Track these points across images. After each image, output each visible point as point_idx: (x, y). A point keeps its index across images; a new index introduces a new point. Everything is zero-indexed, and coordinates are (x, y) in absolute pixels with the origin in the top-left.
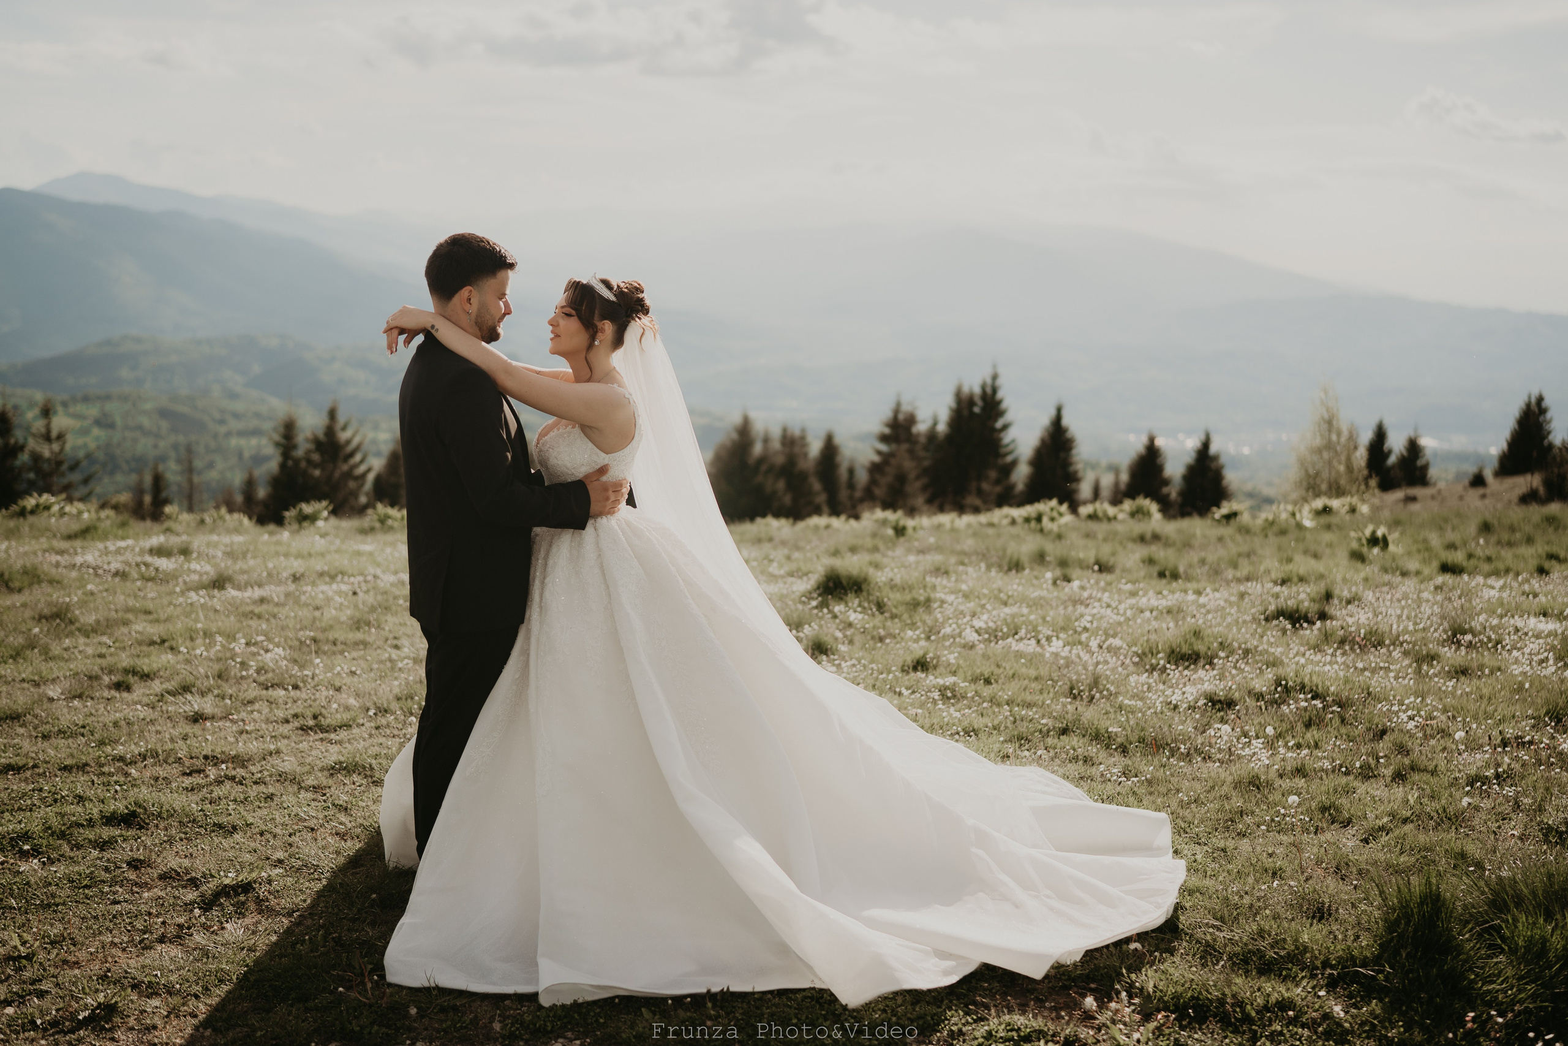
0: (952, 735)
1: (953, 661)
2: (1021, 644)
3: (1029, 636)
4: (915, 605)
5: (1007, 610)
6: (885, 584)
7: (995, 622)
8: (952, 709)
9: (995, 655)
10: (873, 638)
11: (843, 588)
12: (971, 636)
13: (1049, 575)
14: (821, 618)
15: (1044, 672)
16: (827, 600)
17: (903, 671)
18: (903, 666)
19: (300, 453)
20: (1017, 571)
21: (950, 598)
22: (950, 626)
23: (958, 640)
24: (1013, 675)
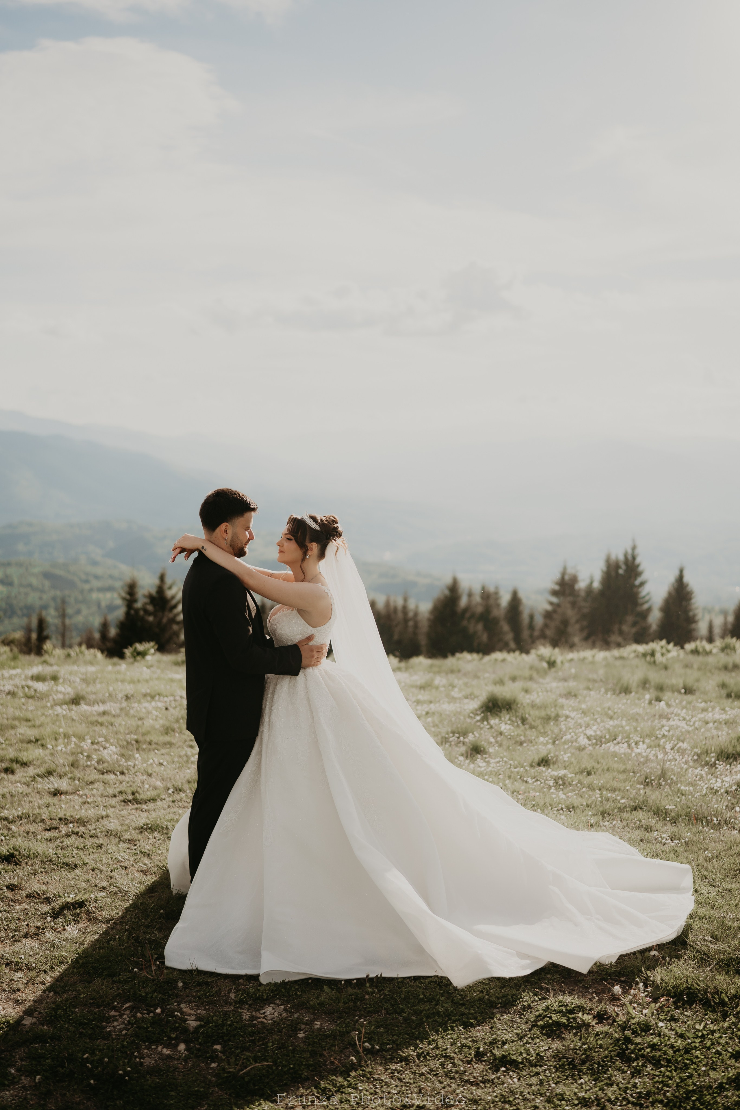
0: (558, 810)
1: (566, 759)
2: (617, 747)
3: (623, 741)
4: (547, 719)
5: (611, 723)
6: (528, 704)
7: (601, 731)
8: (561, 793)
9: (597, 755)
10: (516, 742)
11: (499, 707)
12: (583, 741)
13: (647, 697)
14: (481, 729)
15: (629, 767)
16: (487, 715)
17: (531, 766)
18: (533, 762)
19: (139, 605)
20: (626, 693)
21: (573, 714)
22: (570, 734)
23: (574, 744)
24: (608, 770)
